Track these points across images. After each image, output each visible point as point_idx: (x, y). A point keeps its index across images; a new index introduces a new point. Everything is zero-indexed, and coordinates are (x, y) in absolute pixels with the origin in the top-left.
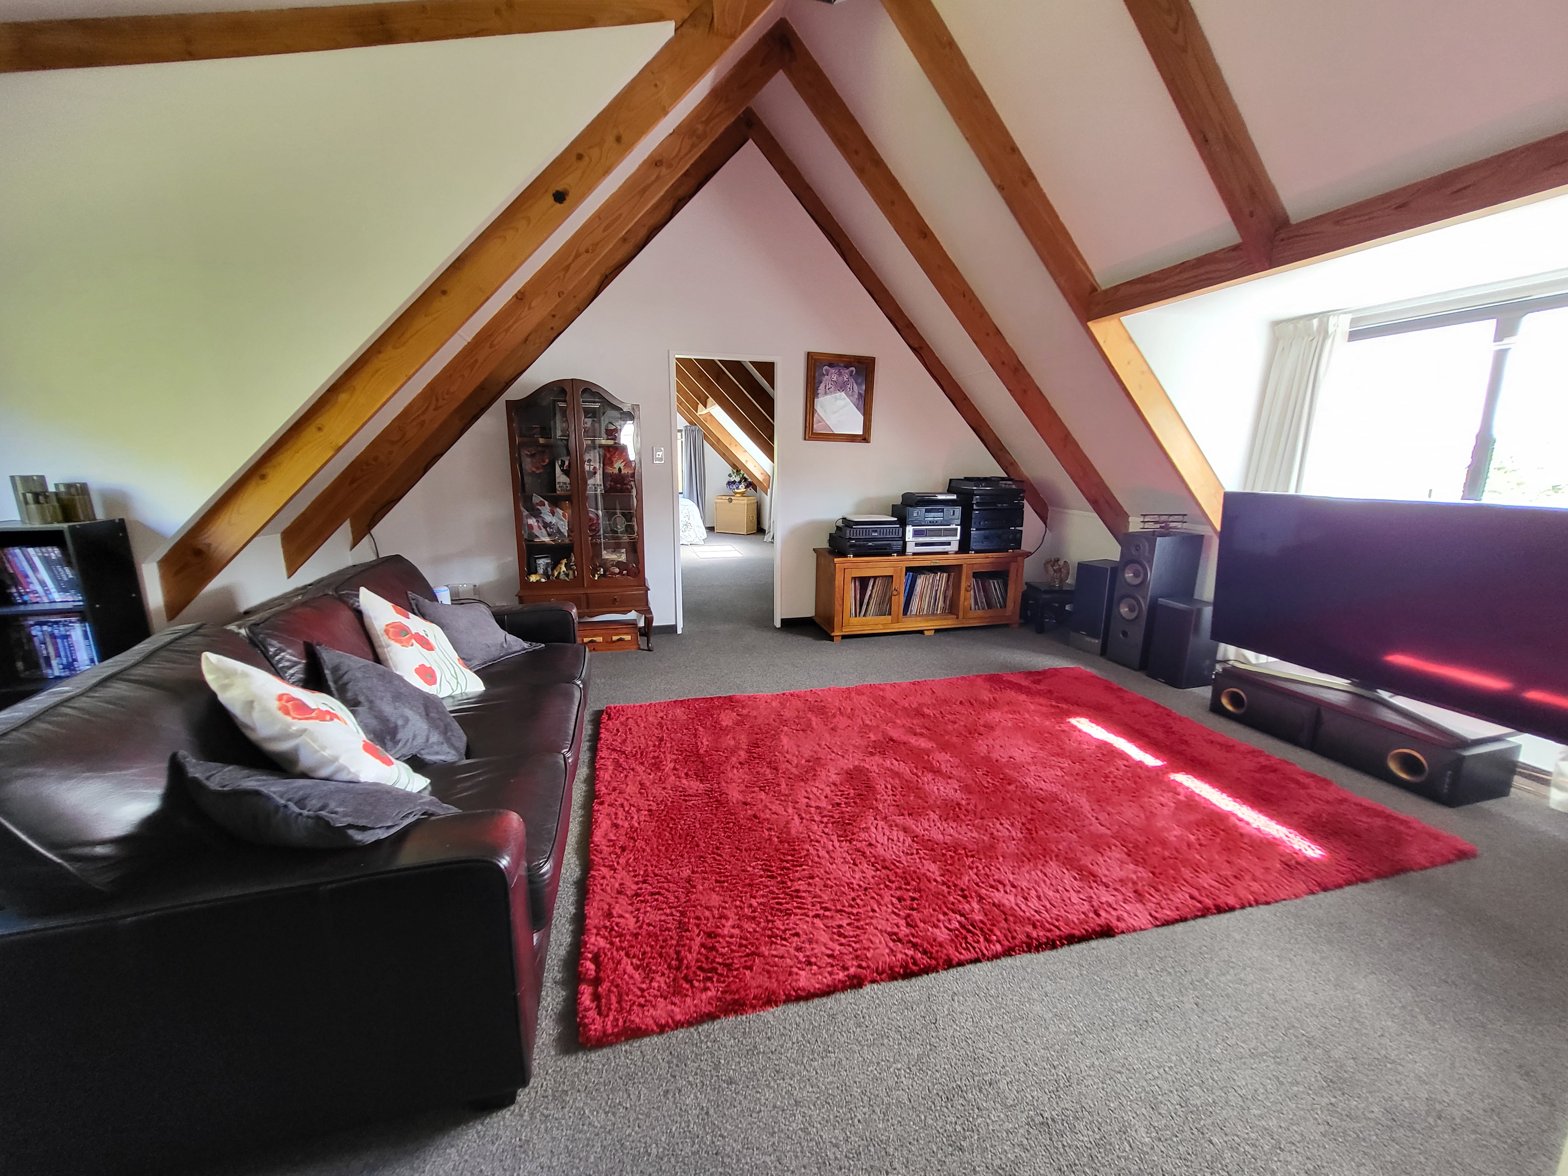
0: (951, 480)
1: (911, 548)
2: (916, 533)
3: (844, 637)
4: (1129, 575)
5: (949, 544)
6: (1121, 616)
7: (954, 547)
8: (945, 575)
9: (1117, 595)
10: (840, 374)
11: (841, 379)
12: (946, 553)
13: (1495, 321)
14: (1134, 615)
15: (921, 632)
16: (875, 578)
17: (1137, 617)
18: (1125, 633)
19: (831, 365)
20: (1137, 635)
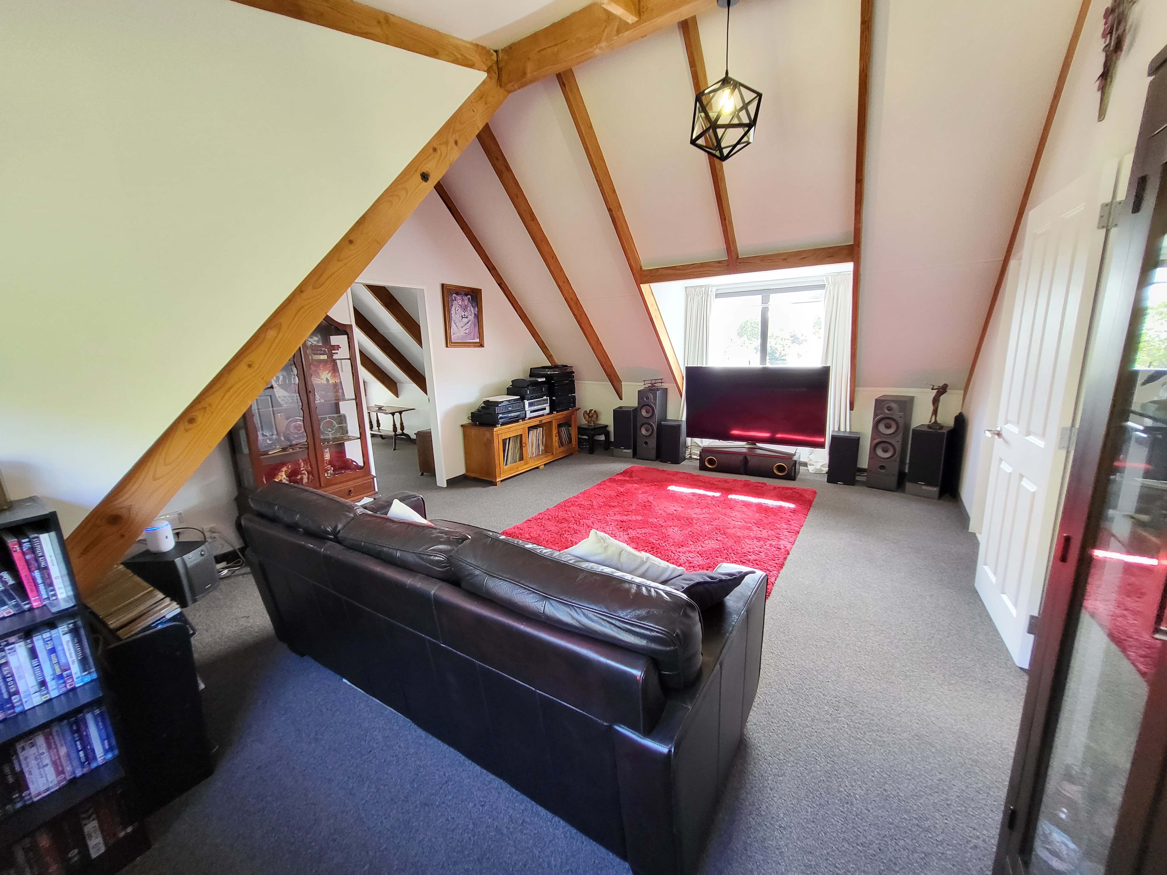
0: (531, 369)
1: (529, 415)
2: (531, 405)
3: (502, 481)
4: (644, 413)
5: (545, 409)
6: (644, 435)
7: (547, 411)
8: (541, 429)
9: (638, 425)
10: (463, 300)
11: (463, 303)
12: (543, 415)
13: (761, 296)
14: (649, 433)
15: (537, 468)
16: (509, 439)
17: (650, 435)
18: (646, 443)
19: (457, 294)
20: (653, 443)
